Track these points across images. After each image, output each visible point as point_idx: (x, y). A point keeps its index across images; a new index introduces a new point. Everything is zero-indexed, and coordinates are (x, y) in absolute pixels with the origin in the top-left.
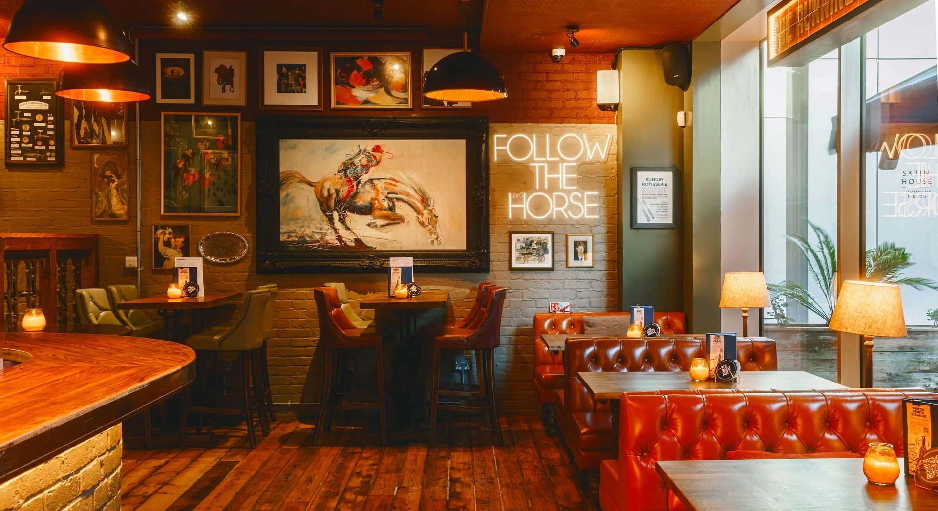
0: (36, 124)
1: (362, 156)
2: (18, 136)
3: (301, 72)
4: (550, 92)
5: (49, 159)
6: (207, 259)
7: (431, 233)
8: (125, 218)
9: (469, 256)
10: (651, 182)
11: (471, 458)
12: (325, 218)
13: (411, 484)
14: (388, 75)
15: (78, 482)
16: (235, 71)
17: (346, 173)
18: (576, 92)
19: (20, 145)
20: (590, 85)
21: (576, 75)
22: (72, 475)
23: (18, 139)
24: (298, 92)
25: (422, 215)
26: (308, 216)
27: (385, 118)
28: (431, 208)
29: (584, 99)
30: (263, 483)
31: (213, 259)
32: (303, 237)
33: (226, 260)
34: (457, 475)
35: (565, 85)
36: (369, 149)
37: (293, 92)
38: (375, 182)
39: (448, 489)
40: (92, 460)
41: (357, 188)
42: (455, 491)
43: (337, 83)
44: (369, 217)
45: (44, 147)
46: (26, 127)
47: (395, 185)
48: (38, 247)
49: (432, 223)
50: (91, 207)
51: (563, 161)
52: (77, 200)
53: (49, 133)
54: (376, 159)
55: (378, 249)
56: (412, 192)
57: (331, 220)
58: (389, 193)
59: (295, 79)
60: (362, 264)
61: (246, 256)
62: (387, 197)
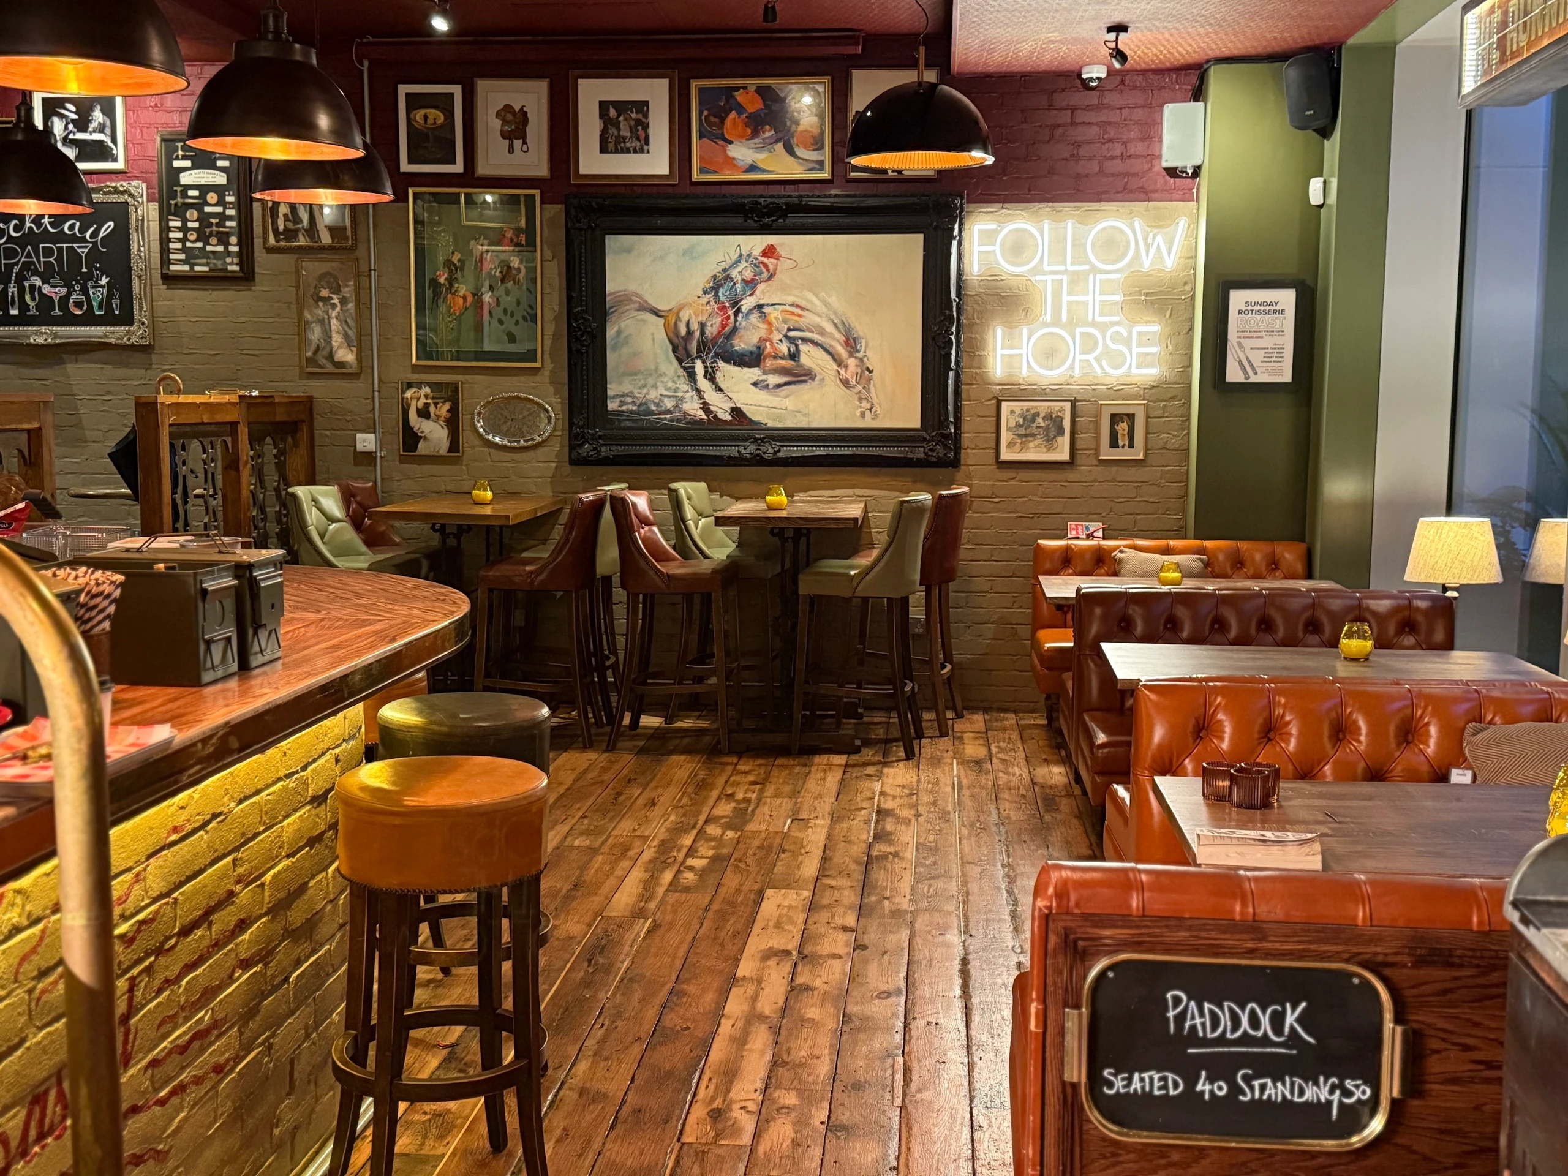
0: (207, 209)
1: (743, 264)
2: (179, 229)
3: (640, 116)
4: (1078, 145)
5: (230, 268)
6: (488, 440)
7: (860, 399)
8: (355, 369)
9: (925, 439)
10: (1255, 308)
11: (915, 779)
12: (681, 372)
13: (813, 815)
14: (790, 119)
15: (305, 784)
16: (529, 115)
17: (716, 295)
18: (1125, 144)
19: (184, 245)
20: (1151, 131)
21: (1125, 112)
22: (297, 772)
23: (180, 235)
24: (635, 152)
25: (846, 367)
26: (653, 367)
27: (784, 196)
28: (861, 355)
29: (1139, 156)
30: (578, 806)
31: (497, 439)
32: (645, 404)
33: (518, 442)
34: (889, 804)
35: (1105, 132)
36: (757, 252)
37: (628, 151)
38: (766, 310)
39: (873, 825)
40: (323, 754)
41: (736, 321)
42: (883, 828)
43: (701, 136)
44: (756, 370)
45: (220, 248)
46: (191, 214)
47: (800, 316)
48: (219, 418)
49: (863, 381)
50: (300, 350)
51: (1095, 270)
52: (277, 337)
53: (228, 224)
54: (768, 270)
55: (770, 424)
56: (829, 328)
57: (691, 374)
58: (789, 330)
59: (630, 127)
60: (743, 452)
61: (551, 435)
62: (786, 336)
